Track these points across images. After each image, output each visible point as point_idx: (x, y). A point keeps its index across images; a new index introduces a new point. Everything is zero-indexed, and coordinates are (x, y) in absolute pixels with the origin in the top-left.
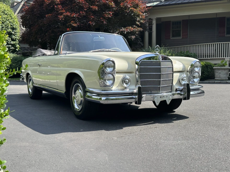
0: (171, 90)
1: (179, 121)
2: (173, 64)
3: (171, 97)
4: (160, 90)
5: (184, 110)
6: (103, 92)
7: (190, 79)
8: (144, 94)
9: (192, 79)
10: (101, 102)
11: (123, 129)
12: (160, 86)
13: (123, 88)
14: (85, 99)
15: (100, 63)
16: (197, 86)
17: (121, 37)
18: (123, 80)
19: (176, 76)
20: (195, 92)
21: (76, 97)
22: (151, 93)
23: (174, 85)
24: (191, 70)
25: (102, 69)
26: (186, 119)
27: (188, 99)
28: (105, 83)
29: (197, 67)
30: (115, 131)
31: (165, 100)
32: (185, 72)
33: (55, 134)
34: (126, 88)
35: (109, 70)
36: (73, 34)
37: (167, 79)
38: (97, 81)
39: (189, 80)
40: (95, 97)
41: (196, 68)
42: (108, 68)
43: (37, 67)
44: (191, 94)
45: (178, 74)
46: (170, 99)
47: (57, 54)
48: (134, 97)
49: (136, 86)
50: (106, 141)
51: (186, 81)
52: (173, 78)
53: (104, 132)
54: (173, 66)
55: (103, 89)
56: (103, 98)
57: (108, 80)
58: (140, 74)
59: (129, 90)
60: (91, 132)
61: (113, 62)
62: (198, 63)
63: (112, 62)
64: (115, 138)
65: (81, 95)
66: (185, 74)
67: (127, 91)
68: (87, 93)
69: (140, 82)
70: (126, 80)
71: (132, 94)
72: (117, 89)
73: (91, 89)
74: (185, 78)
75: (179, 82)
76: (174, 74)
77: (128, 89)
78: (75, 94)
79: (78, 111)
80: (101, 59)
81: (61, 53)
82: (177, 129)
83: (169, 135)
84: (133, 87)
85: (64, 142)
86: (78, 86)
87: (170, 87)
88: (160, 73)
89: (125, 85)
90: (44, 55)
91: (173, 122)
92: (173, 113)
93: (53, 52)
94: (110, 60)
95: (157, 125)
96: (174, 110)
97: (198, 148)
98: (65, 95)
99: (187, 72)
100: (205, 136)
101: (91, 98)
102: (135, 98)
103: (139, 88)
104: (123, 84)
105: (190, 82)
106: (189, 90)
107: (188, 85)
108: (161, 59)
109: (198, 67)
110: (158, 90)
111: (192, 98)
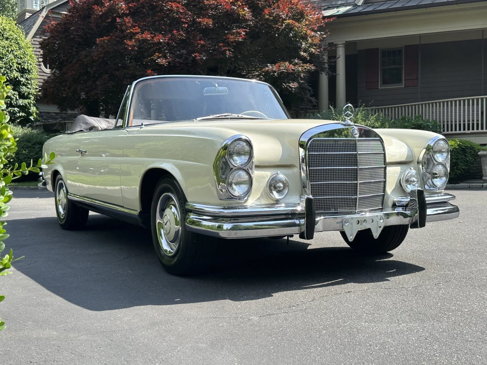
0: (382, 205)
1: (401, 277)
2: (385, 145)
3: (382, 221)
4: (356, 206)
5: (413, 252)
6: (226, 211)
7: (425, 180)
8: (320, 214)
9: (430, 181)
10: (223, 234)
11: (273, 296)
12: (355, 197)
13: (272, 202)
14: (184, 226)
15: (219, 147)
16: (442, 196)
17: (265, 87)
18: (270, 183)
19: (393, 173)
20: (437, 211)
21: (166, 224)
22: (336, 212)
23: (388, 194)
24: (428, 159)
25: (224, 160)
26: (418, 272)
27: (422, 224)
28: (231, 190)
29: (440, 152)
30: (253, 301)
31: (369, 230)
32: (412, 165)
33: (117, 310)
34: (277, 202)
35: (238, 162)
36: (157, 80)
37: (373, 181)
38: (213, 186)
39: (423, 181)
40: (207, 224)
41: (438, 155)
42: (237, 156)
43: (78, 157)
44: (427, 214)
45: (398, 169)
46: (380, 227)
47: (121, 127)
48: (297, 222)
49: (301, 198)
50: (233, 325)
51: (417, 185)
52: (385, 178)
53: (227, 304)
54: (384, 150)
55: (226, 204)
56: (227, 226)
57: (236, 184)
58: (309, 170)
59: (286, 207)
60: (199, 303)
61: (249, 143)
62: (442, 142)
63: (245, 144)
64: (255, 318)
65: (175, 218)
66: (412, 168)
67: (282, 209)
68: (189, 215)
69: (310, 187)
70: (278, 183)
71: (293, 215)
72: (258, 203)
73: (198, 206)
74: (414, 176)
75: (400, 187)
76: (388, 169)
77: (283, 205)
78: (162, 216)
79: (170, 255)
80: (220, 136)
81: (130, 125)
82: (398, 296)
83: (379, 310)
84: (294, 199)
85: (137, 327)
86: (169, 198)
87: (380, 199)
88: (356, 167)
89: (276, 195)
90: (92, 128)
91: (389, 278)
92: (387, 259)
93: (112, 122)
94: (240, 139)
95: (351, 286)
96: (390, 252)
97: (446, 341)
98: (139, 219)
99: (418, 163)
100: (462, 312)
101: (200, 225)
102: (299, 225)
103: (309, 201)
104: (272, 193)
105: (426, 186)
106: (423, 206)
107: (420, 194)
108: (358, 136)
109: (443, 152)
110: (351, 205)
111: (431, 223)
